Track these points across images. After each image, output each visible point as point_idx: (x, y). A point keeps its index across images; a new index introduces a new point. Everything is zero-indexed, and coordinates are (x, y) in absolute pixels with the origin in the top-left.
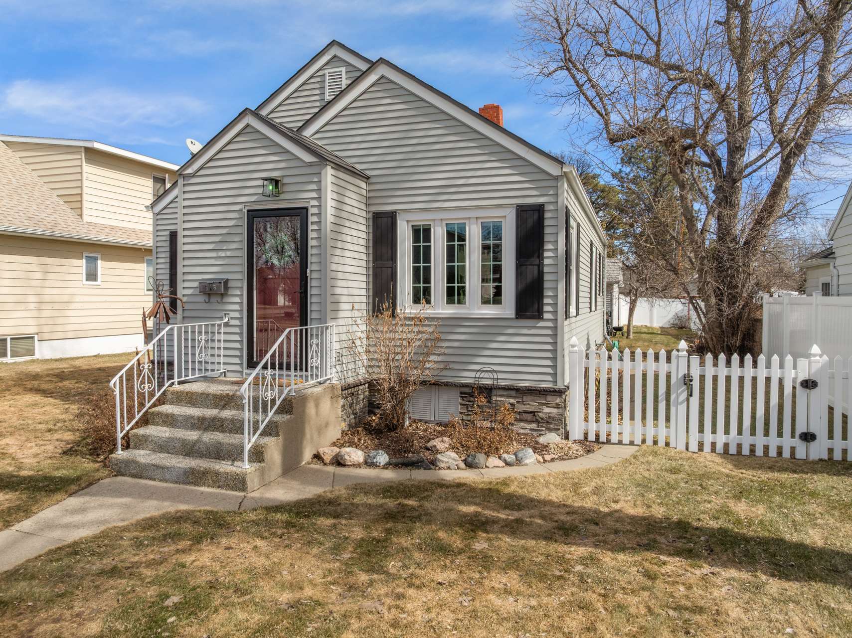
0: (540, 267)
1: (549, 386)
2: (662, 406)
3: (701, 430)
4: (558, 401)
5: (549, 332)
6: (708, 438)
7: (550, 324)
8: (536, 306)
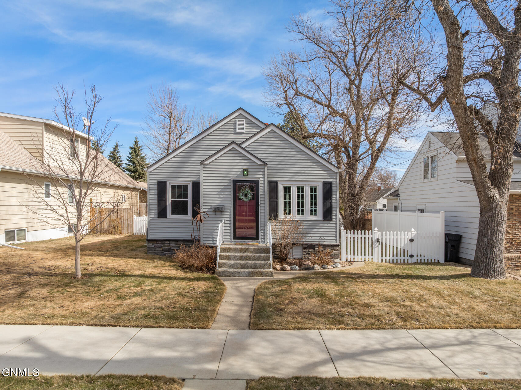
0: (331, 203)
1: (335, 243)
2: (370, 249)
3: (382, 256)
4: (338, 248)
5: (334, 225)
6: (384, 258)
7: (335, 223)
8: (330, 217)
